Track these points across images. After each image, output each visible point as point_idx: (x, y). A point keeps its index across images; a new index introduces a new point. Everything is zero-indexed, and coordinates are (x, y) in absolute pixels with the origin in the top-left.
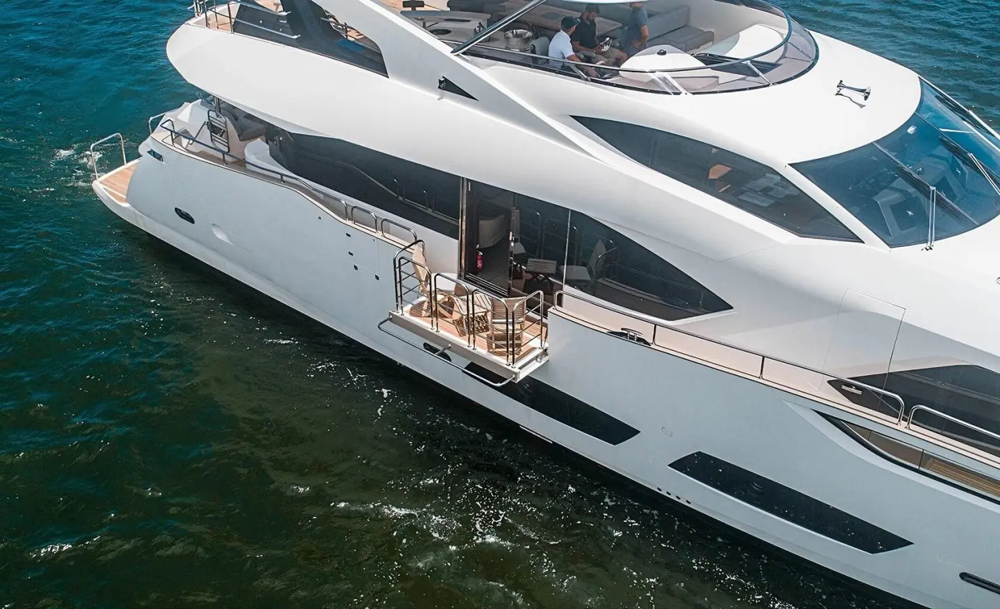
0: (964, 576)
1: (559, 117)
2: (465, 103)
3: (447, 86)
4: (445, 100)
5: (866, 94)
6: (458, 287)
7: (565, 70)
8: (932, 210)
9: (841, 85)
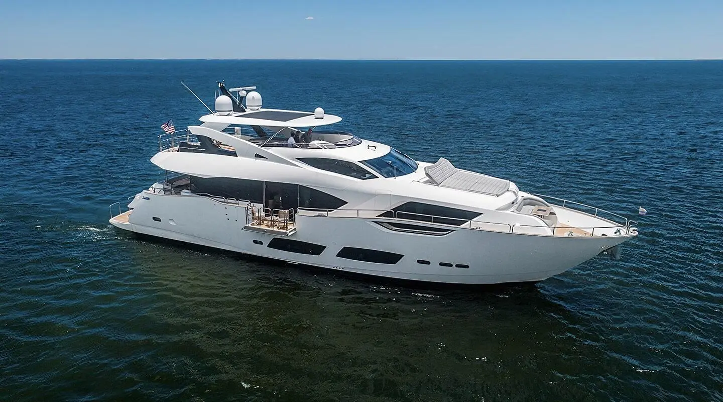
0: (419, 262)
1: (293, 160)
2: (263, 160)
3: (258, 156)
4: (257, 160)
5: (375, 147)
6: (266, 215)
7: (293, 146)
8: (395, 171)
9: (368, 146)
